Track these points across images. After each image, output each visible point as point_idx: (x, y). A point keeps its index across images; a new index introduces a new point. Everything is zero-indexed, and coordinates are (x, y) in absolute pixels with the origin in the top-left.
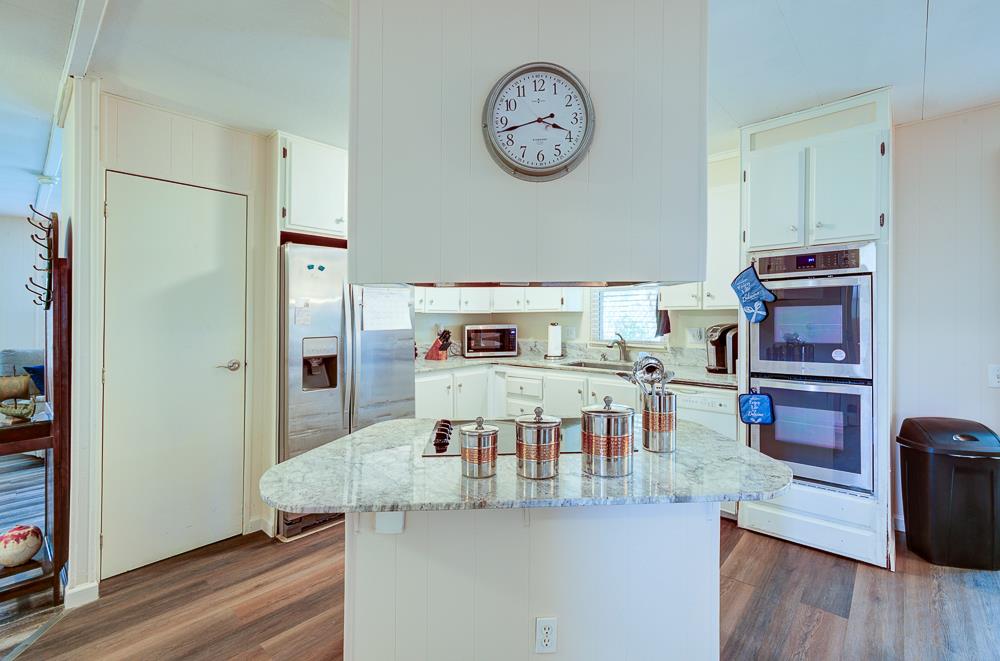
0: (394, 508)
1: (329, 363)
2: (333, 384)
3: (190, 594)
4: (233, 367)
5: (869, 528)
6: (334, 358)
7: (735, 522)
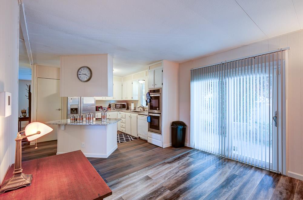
0: (57, 124)
1: (76, 109)
2: (77, 113)
3: (48, 145)
4: (59, 110)
5: (160, 140)
6: (77, 108)
7: (147, 141)
